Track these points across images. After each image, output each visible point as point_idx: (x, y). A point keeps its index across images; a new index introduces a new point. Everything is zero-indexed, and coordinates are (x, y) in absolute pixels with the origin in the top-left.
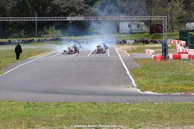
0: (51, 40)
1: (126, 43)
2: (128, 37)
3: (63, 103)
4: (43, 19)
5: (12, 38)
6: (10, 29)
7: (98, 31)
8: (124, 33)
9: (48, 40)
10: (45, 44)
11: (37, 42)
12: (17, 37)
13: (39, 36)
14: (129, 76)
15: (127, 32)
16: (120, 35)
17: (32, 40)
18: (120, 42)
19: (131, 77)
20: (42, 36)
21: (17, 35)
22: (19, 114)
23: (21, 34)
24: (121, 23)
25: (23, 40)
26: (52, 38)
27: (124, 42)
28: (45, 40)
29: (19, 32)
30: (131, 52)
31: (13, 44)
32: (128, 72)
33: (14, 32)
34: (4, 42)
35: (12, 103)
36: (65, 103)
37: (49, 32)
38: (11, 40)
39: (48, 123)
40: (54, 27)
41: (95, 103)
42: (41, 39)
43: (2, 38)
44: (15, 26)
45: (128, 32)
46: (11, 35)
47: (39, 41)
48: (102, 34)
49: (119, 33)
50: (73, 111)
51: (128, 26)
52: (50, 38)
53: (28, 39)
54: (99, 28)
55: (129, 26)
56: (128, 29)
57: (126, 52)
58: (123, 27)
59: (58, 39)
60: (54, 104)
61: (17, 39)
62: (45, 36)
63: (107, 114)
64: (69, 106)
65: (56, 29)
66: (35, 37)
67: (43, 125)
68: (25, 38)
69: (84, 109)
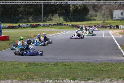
0: (54, 25)
1: (119, 28)
2: (120, 23)
3: (61, 63)
4: (47, 3)
5: (22, 23)
6: (20, 15)
7: (95, 18)
8: (117, 20)
9: (52, 25)
10: (50, 28)
11: (43, 27)
12: (25, 23)
13: (44, 21)
14: (120, 50)
15: (119, 19)
16: (114, 21)
17: (39, 25)
18: (114, 27)
19: (122, 50)
20: (47, 21)
21: (26, 21)
22: (21, 71)
23: (30, 20)
24: (114, 11)
25: (31, 25)
26: (55, 23)
27: (117, 27)
28: (50, 24)
29: (28, 19)
30: (123, 34)
31: (22, 28)
32: (119, 47)
33: (24, 18)
34: (15, 26)
35: (16, 63)
36: (62, 63)
37: (53, 18)
38: (21, 24)
39: (46, 76)
40: (57, 15)
41: (89, 63)
42: (46, 24)
43: (13, 23)
44: (25, 13)
45: (121, 19)
46: (20, 21)
47: (44, 26)
48: (98, 21)
49: (113, 20)
50: (69, 69)
51: (120, 14)
52: (54, 23)
53: (35, 24)
54: (96, 16)
55: (122, 14)
56: (120, 16)
57: (118, 34)
58: (116, 14)
59: (60, 24)
60: (53, 64)
61: (26, 24)
62: (49, 21)
63: (99, 71)
64: (65, 65)
65: (59, 16)
66: (41, 22)
67: (41, 77)
68: (32, 23)
69: (79, 67)
